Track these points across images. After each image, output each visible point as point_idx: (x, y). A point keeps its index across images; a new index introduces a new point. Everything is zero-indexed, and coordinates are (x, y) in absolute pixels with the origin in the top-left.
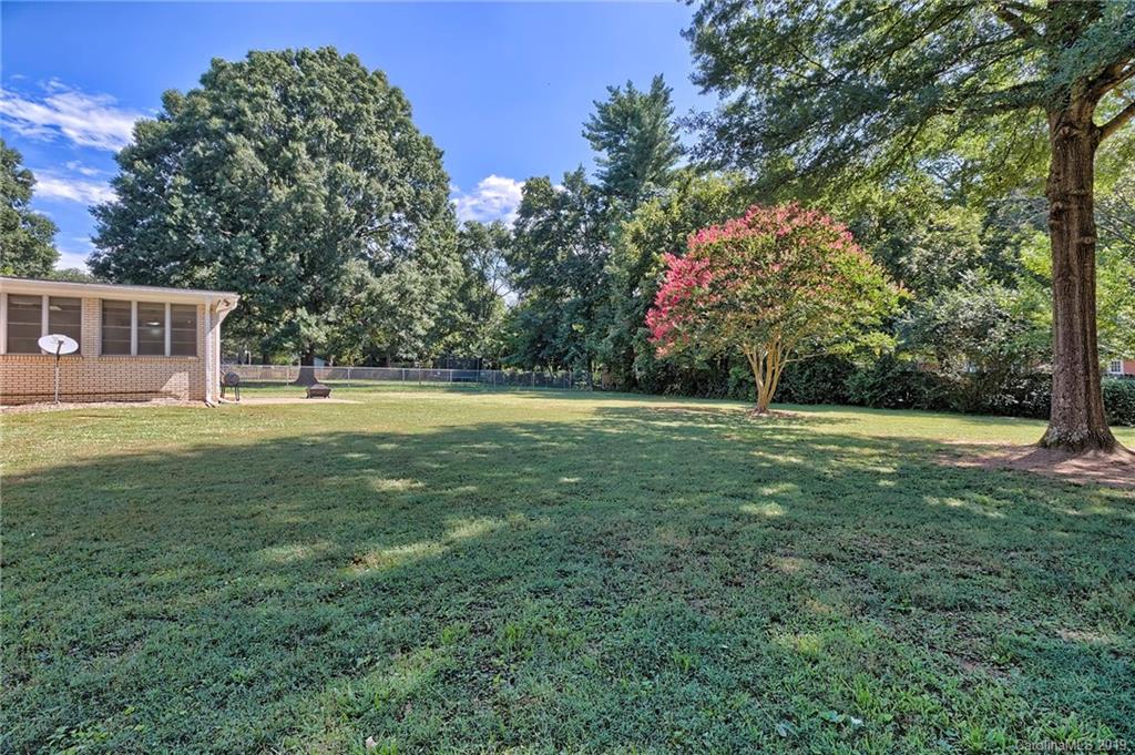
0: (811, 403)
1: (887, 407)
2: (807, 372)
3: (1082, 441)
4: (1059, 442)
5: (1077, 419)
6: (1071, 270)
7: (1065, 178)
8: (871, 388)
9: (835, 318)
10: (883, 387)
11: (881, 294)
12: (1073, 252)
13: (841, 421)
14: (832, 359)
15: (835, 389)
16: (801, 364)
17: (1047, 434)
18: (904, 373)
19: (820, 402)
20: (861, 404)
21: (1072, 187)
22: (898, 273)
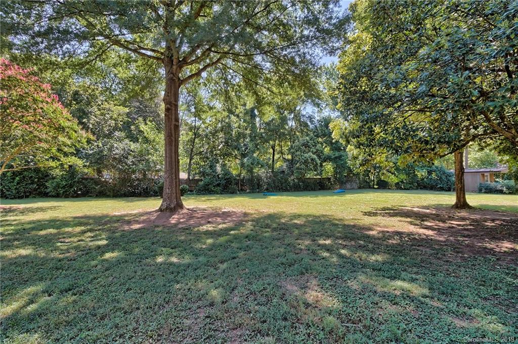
0: (20, 198)
1: (73, 197)
2: (17, 178)
3: (174, 207)
4: (167, 208)
5: (173, 198)
6: (172, 135)
7: (171, 96)
8: (64, 187)
9: (44, 145)
10: (71, 186)
11: (76, 135)
12: (173, 127)
13: (51, 208)
14: (37, 170)
15: (39, 188)
16: (14, 173)
17: (162, 205)
18: (83, 179)
19: (27, 197)
20: (57, 196)
21: (173, 100)
22: (85, 127)
